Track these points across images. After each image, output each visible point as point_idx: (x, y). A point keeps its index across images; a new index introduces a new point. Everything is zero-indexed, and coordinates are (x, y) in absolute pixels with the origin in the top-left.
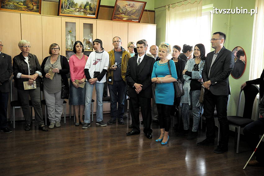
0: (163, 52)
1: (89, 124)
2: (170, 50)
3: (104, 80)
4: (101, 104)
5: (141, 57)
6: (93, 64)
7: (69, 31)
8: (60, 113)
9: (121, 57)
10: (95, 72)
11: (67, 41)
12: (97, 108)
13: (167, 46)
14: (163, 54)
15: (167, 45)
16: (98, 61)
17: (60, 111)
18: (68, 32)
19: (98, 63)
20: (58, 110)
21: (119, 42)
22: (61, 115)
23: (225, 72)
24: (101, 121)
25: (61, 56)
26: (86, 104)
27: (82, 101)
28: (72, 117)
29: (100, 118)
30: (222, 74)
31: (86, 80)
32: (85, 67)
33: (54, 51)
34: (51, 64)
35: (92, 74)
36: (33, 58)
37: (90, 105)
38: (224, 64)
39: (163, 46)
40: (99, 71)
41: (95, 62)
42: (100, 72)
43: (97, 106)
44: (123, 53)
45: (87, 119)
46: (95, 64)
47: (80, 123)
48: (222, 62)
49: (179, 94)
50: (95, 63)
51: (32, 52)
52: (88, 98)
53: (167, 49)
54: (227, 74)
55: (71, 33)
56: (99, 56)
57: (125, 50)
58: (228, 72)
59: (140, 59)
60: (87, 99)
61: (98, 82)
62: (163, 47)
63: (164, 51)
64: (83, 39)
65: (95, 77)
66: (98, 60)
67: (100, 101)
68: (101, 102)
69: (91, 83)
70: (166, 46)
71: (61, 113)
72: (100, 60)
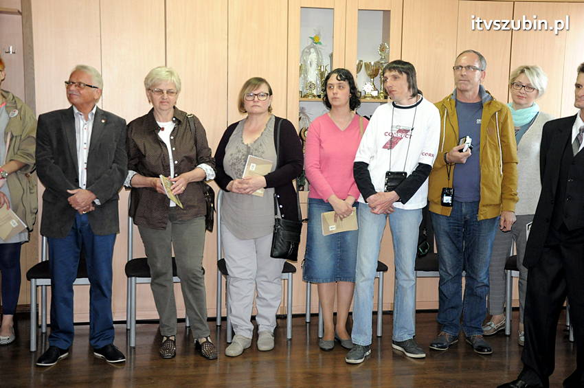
1: (366, 348)
3: (418, 200)
4: (410, 280)
6: (384, 147)
7: (311, 38)
8: (272, 303)
10: (388, 174)
11: (303, 70)
12: (396, 292)
16: (399, 135)
17: (272, 299)
18: (310, 41)
19: (400, 142)
20: (266, 293)
21: (475, 69)
22: (276, 309)
24: (407, 337)
25: (277, 119)
26: (359, 280)
27: (344, 270)
28: (312, 315)
29: (406, 329)
31: (361, 200)
32: (358, 154)
33: (251, 103)
34: (246, 143)
35: (378, 180)
36: (187, 125)
37: (369, 283)
40: (401, 170)
41: (391, 141)
42: (406, 174)
43: (398, 288)
44: (485, 109)
45: (361, 332)
46: (391, 148)
47: (338, 341)
50: (391, 144)
51: (185, 104)
52: (364, 259)
55: (320, 43)
56: (404, 118)
57: (492, 98)
60: (362, 263)
61: (399, 205)
64: (358, 62)
65: (389, 189)
66: (400, 131)
67: (404, 273)
68: (407, 275)
69: (375, 208)
71: (277, 303)
72: (406, 131)
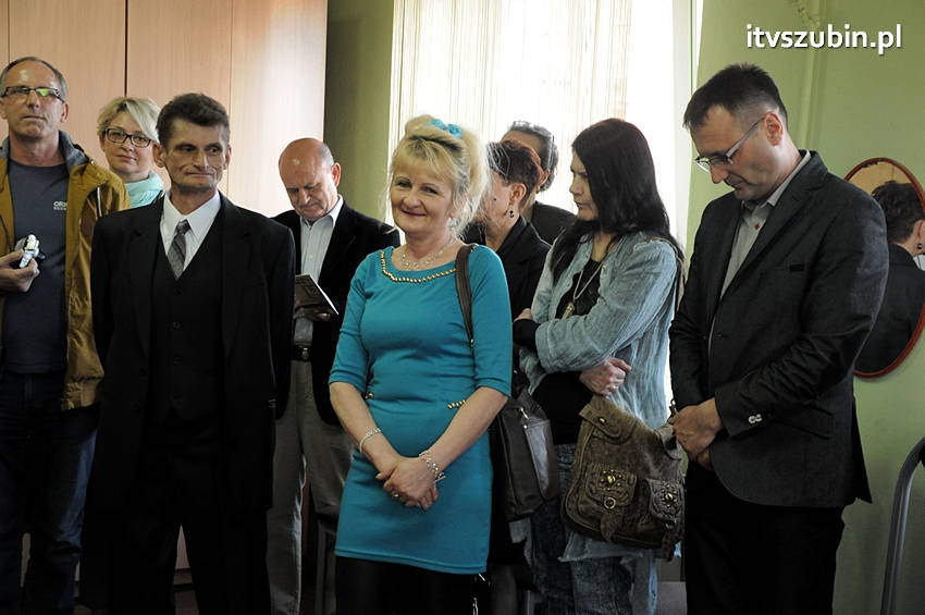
0: (428, 189)
2: (473, 174)
5: (191, 218)
9: (59, 205)
13: (453, 148)
14: (430, 201)
15: (454, 138)
23: (815, 343)
30: (796, 358)
38: (810, 281)
39: (425, 143)
48: (793, 269)
49: (522, 495)
53: (456, 171)
54: (835, 356)
57: (87, 160)
58: (837, 343)
59: (186, 227)
62: (424, 156)
63: (436, 184)
70: (444, 143)
